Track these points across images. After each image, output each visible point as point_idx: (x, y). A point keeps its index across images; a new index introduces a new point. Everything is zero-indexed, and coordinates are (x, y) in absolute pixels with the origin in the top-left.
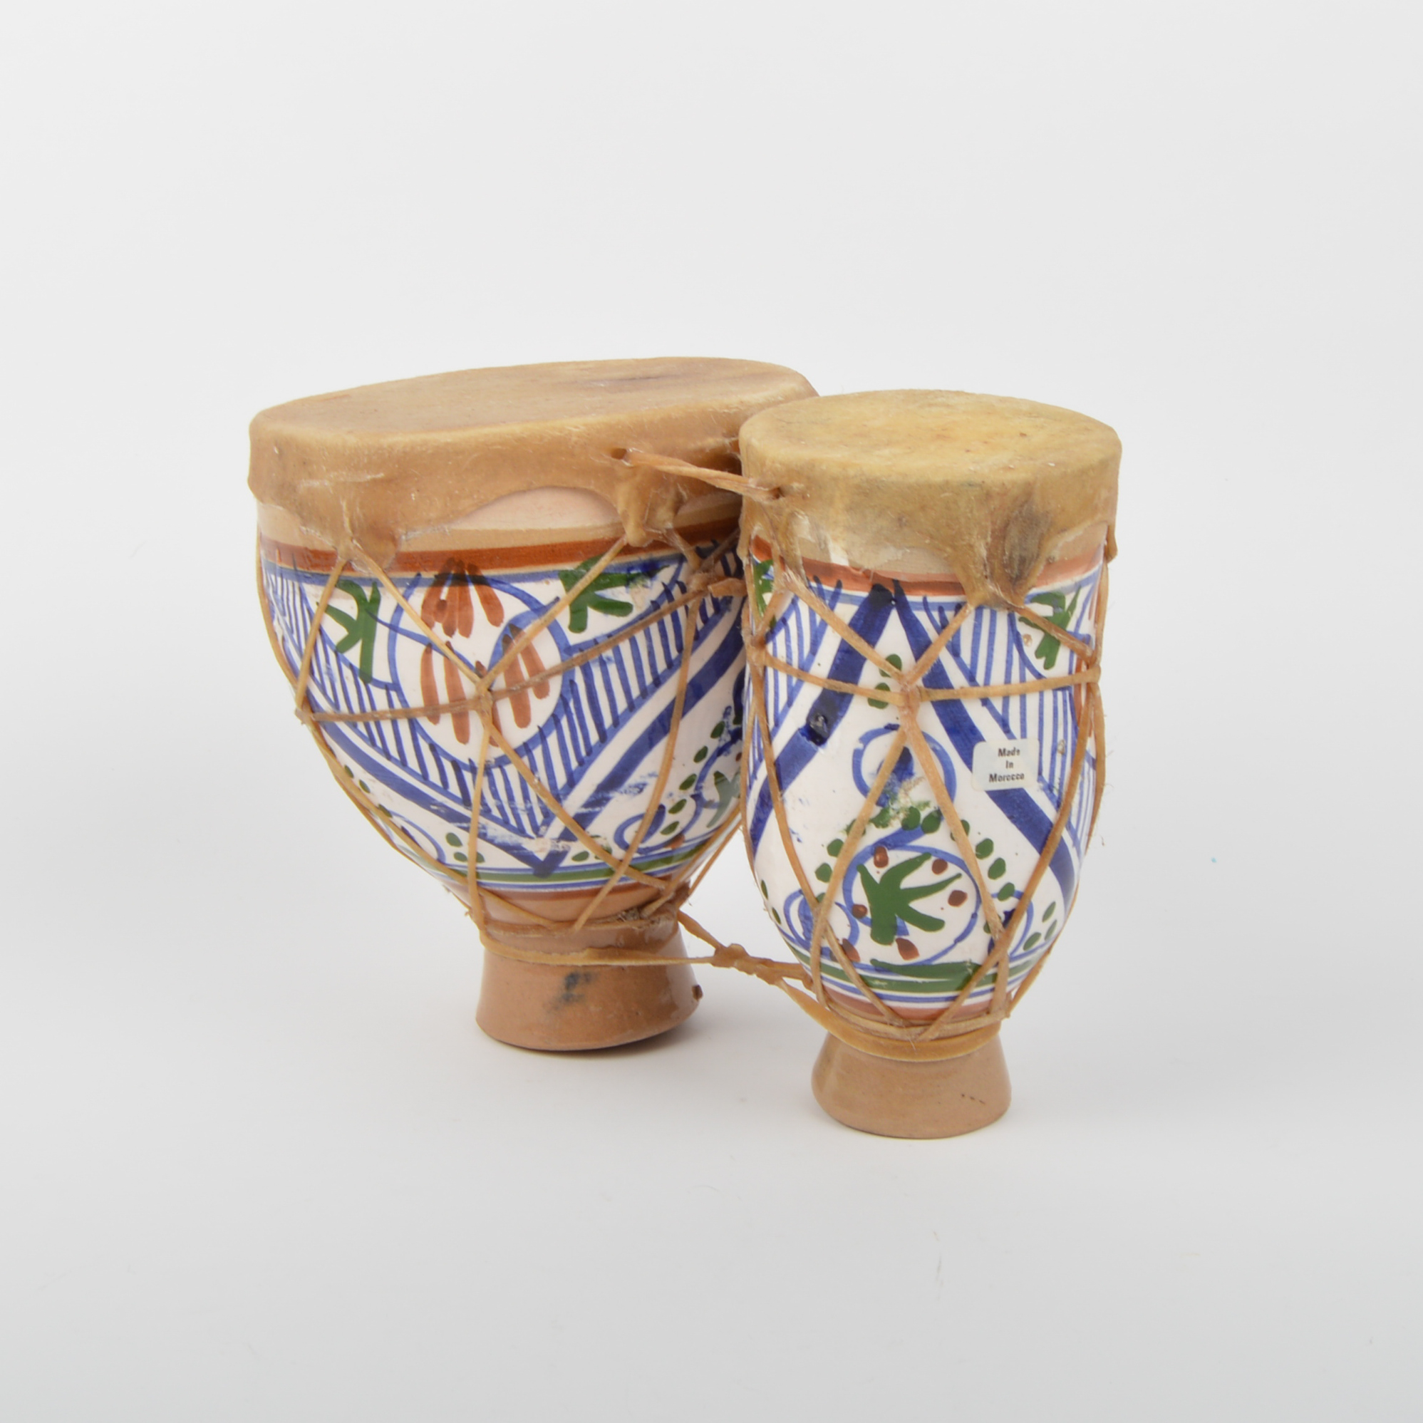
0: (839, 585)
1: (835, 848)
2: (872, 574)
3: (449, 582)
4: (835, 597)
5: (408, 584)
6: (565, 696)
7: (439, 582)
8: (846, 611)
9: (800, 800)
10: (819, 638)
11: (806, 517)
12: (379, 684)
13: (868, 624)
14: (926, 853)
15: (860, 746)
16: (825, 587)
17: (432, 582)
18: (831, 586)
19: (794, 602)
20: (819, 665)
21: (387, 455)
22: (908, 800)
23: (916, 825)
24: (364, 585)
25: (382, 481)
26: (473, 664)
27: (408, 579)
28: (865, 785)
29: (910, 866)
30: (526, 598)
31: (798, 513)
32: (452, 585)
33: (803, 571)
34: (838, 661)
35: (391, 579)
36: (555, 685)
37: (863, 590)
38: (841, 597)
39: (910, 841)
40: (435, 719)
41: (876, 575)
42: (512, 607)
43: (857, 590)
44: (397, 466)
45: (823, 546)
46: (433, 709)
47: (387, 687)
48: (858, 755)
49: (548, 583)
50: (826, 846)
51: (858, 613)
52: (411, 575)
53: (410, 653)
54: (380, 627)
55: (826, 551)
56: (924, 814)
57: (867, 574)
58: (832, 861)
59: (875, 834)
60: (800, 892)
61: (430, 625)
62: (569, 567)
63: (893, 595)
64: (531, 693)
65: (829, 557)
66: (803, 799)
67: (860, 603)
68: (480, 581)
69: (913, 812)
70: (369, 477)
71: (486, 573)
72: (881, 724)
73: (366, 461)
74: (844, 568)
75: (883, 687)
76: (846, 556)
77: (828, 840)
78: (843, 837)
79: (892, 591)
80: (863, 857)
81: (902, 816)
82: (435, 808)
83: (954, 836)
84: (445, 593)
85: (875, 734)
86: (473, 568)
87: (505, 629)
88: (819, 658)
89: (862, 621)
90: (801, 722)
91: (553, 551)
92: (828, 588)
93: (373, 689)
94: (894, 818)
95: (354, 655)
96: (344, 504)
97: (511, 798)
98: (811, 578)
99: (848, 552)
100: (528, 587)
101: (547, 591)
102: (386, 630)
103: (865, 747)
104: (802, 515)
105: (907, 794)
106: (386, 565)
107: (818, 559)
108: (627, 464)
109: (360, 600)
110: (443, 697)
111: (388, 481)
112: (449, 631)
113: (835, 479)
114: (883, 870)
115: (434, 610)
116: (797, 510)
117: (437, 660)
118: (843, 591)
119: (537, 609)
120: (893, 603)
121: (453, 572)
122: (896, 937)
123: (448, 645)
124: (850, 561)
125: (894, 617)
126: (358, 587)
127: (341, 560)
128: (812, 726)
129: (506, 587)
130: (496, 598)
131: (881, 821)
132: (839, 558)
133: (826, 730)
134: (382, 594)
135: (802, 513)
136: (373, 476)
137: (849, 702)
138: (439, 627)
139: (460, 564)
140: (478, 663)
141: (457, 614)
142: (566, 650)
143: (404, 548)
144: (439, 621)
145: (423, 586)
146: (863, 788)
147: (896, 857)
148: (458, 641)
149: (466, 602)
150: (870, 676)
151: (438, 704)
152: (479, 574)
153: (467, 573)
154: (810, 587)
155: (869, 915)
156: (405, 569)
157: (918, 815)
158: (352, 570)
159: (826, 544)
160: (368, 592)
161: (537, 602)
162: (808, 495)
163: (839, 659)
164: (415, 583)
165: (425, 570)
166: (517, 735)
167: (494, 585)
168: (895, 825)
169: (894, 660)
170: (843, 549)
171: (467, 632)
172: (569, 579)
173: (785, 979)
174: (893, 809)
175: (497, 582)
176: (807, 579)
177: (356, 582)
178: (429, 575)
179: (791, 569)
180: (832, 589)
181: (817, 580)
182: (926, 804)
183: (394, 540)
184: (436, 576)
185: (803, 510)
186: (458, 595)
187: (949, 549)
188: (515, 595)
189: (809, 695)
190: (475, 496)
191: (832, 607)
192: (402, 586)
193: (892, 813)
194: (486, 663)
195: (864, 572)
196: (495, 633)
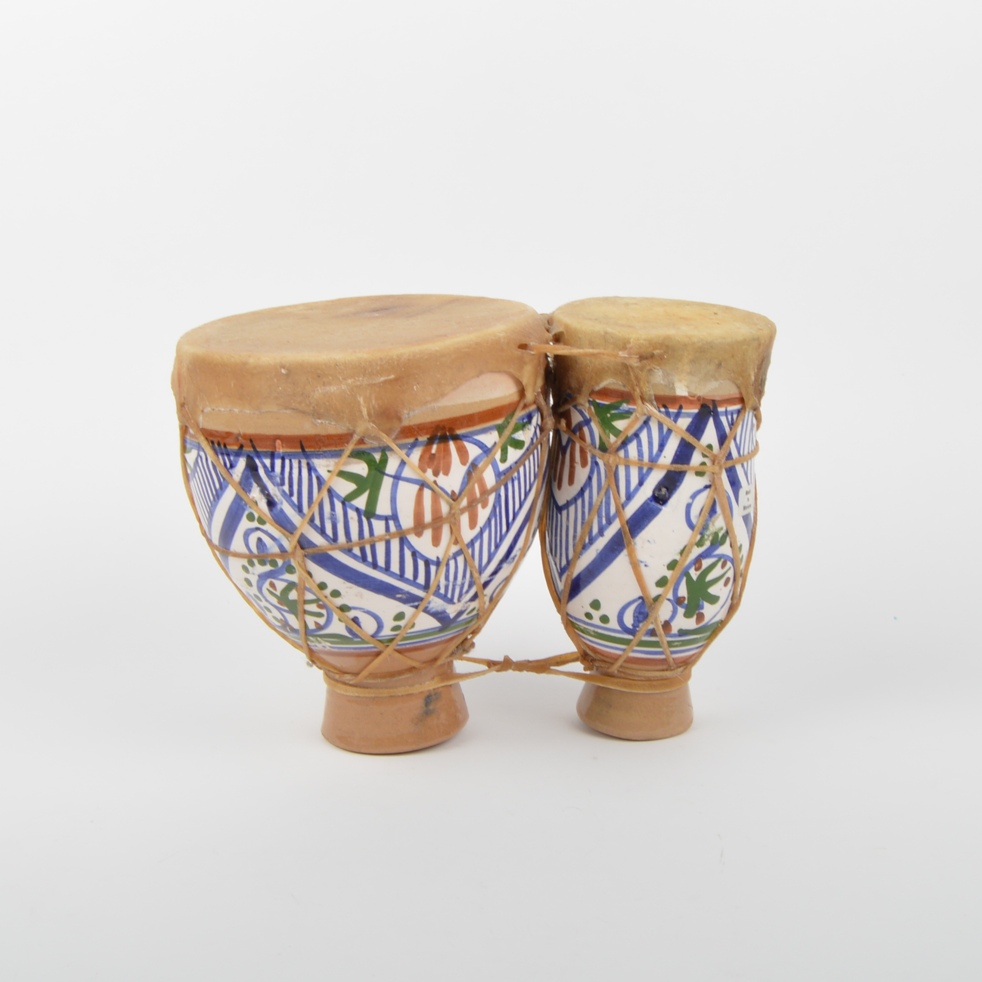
0: (681, 408)
1: (672, 565)
2: (702, 399)
3: (437, 441)
4: (677, 415)
5: (409, 446)
6: (495, 505)
7: (430, 442)
8: (684, 422)
9: (649, 541)
10: (665, 442)
11: (661, 370)
12: (379, 518)
13: (697, 429)
14: (720, 557)
15: (690, 501)
16: (671, 410)
17: (425, 443)
18: (675, 409)
19: (646, 423)
20: (665, 457)
21: (396, 363)
22: (714, 528)
23: (717, 542)
24: (374, 452)
25: (391, 381)
26: (450, 492)
27: (409, 444)
28: (693, 524)
29: (712, 567)
30: (481, 445)
31: (655, 368)
32: (439, 443)
33: (655, 403)
34: (678, 453)
35: (397, 445)
36: (492, 498)
37: (695, 408)
38: (682, 415)
39: (713, 551)
40: (419, 534)
41: (704, 398)
42: (473, 451)
43: (692, 409)
44: (403, 369)
45: (671, 386)
46: (419, 527)
47: (386, 519)
48: (689, 507)
49: (491, 433)
50: (666, 565)
51: (692, 422)
52: (411, 440)
53: (407, 493)
54: (386, 478)
55: (673, 389)
56: (720, 535)
57: (699, 399)
58: (668, 574)
59: (696, 551)
60: (640, 598)
61: (424, 471)
62: (499, 422)
63: (712, 409)
64: (479, 506)
65: (675, 392)
66: (650, 540)
67: (693, 416)
68: (456, 438)
69: (716, 534)
70: (382, 379)
71: (459, 432)
72: (701, 486)
73: (378, 368)
74: (685, 397)
75: (703, 464)
76: (687, 390)
77: (668, 560)
78: (678, 557)
79: (711, 407)
80: (689, 567)
81: (711, 538)
82: (399, 596)
83: (732, 545)
84: (434, 449)
85: (699, 492)
86: (451, 430)
87: (469, 467)
88: (664, 453)
89: (694, 427)
90: (649, 494)
91: (492, 413)
92: (673, 410)
93: (374, 522)
94: (706, 540)
95: (361, 502)
96: (361, 400)
97: (456, 578)
98: (661, 406)
99: (688, 387)
100: (481, 438)
101: (490, 438)
102: (391, 480)
103: (693, 501)
104: (658, 370)
105: (713, 525)
106: (393, 437)
107: (667, 394)
108: (532, 353)
109: (371, 463)
110: (428, 517)
111: (396, 380)
112: (436, 474)
113: (685, 345)
114: (698, 573)
115: (428, 460)
116: (655, 366)
117: (427, 493)
118: (683, 411)
119: (487, 451)
120: (712, 413)
121: (439, 434)
122: (697, 612)
123: (435, 482)
124: (689, 392)
125: (711, 421)
126: (369, 454)
127: (356, 437)
128: (656, 495)
129: (471, 439)
130: (465, 447)
131: (699, 544)
132: (681, 391)
133: (667, 496)
134: (389, 456)
135: (658, 368)
136: (386, 378)
137: (684, 476)
138: (430, 472)
139: (444, 428)
140: (453, 492)
141: (442, 462)
142: (498, 474)
143: (406, 423)
144: (429, 468)
145: (419, 446)
146: (691, 526)
147: (706, 563)
148: (442, 480)
149: (447, 452)
150: (696, 459)
151: (424, 524)
152: (455, 433)
153: (448, 434)
154: (660, 411)
155: (686, 602)
156: (407, 437)
157: (718, 535)
158: (364, 443)
159: (673, 384)
160: (377, 456)
161: (486, 446)
162: (665, 357)
163: (679, 452)
164: (414, 445)
165: (421, 436)
166: (468, 535)
167: (464, 439)
168: (707, 544)
169: (710, 447)
170: (685, 386)
171: (446, 473)
172: (500, 429)
173: (552, 668)
174: (707, 535)
175: (465, 437)
176: (658, 407)
177: (367, 451)
178: (423, 438)
179: (647, 402)
180: (675, 411)
181: (665, 407)
182: (722, 529)
183: (400, 419)
184: (428, 439)
185: (659, 366)
186: (442, 449)
187: (741, 378)
188: (475, 444)
189: (655, 477)
190: (454, 383)
191: (675, 421)
192: (404, 449)
193: (706, 537)
194: (457, 491)
195: (697, 398)
196: (463, 469)
